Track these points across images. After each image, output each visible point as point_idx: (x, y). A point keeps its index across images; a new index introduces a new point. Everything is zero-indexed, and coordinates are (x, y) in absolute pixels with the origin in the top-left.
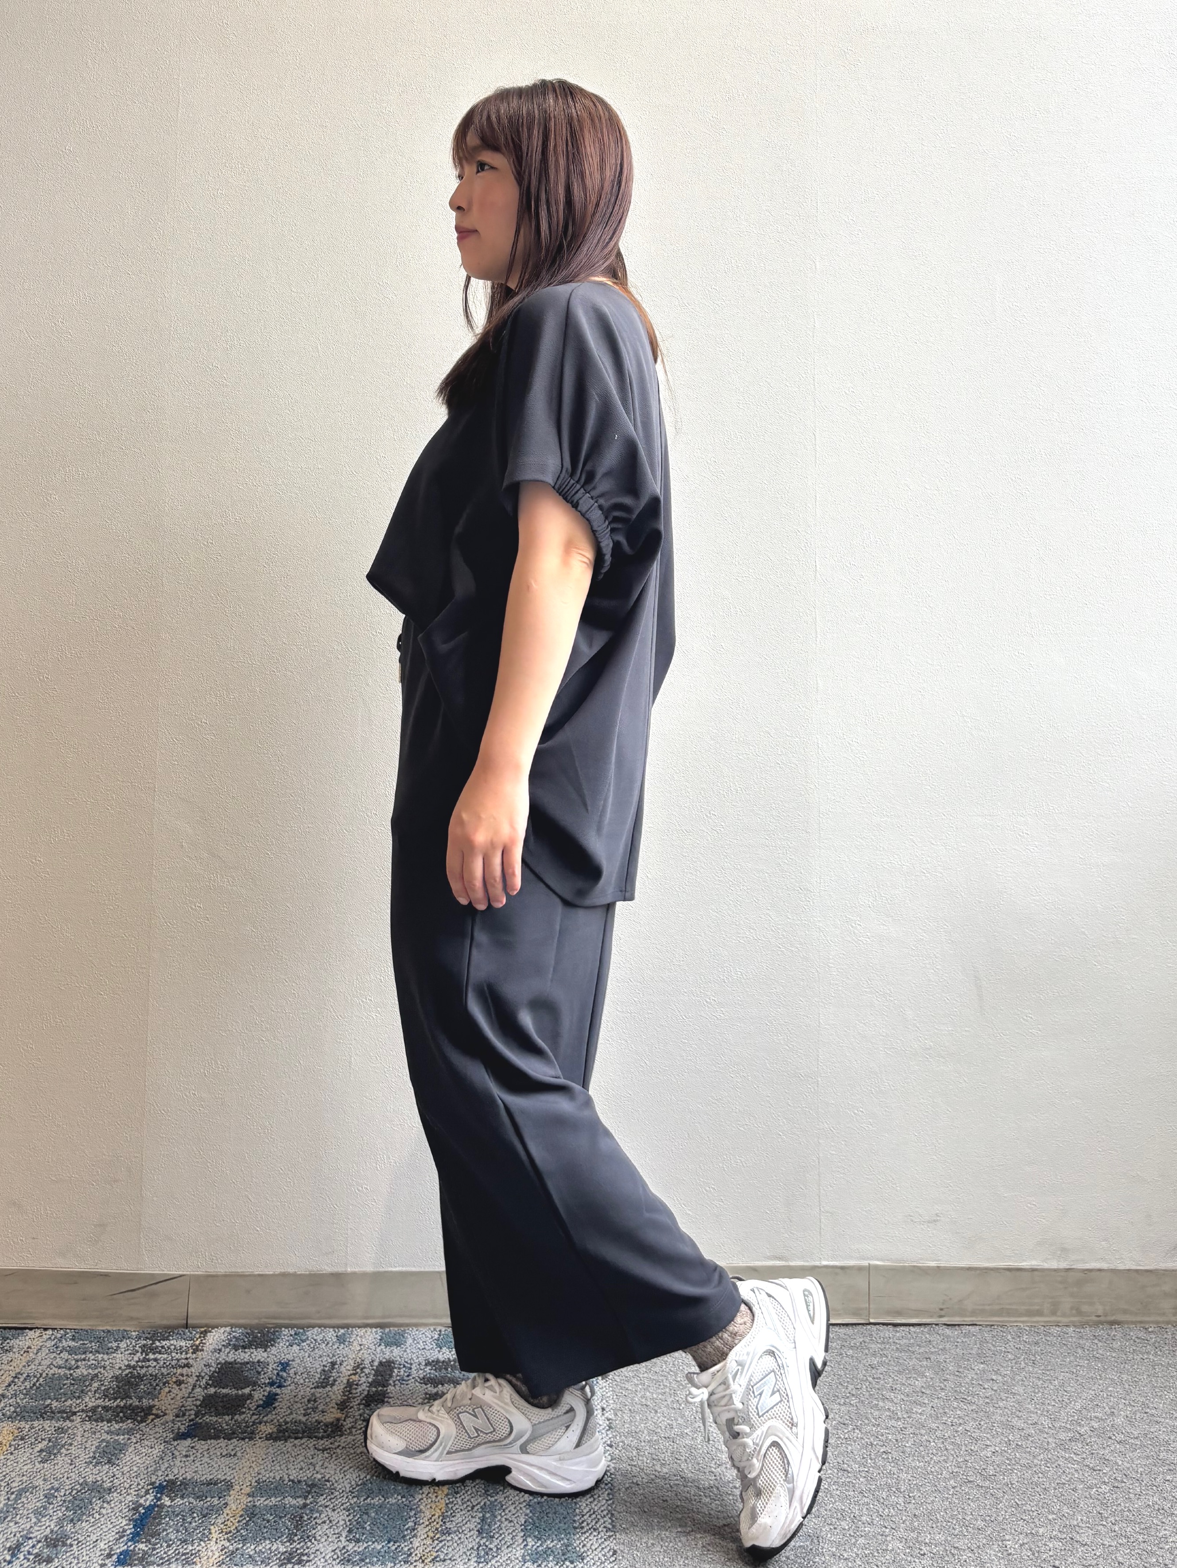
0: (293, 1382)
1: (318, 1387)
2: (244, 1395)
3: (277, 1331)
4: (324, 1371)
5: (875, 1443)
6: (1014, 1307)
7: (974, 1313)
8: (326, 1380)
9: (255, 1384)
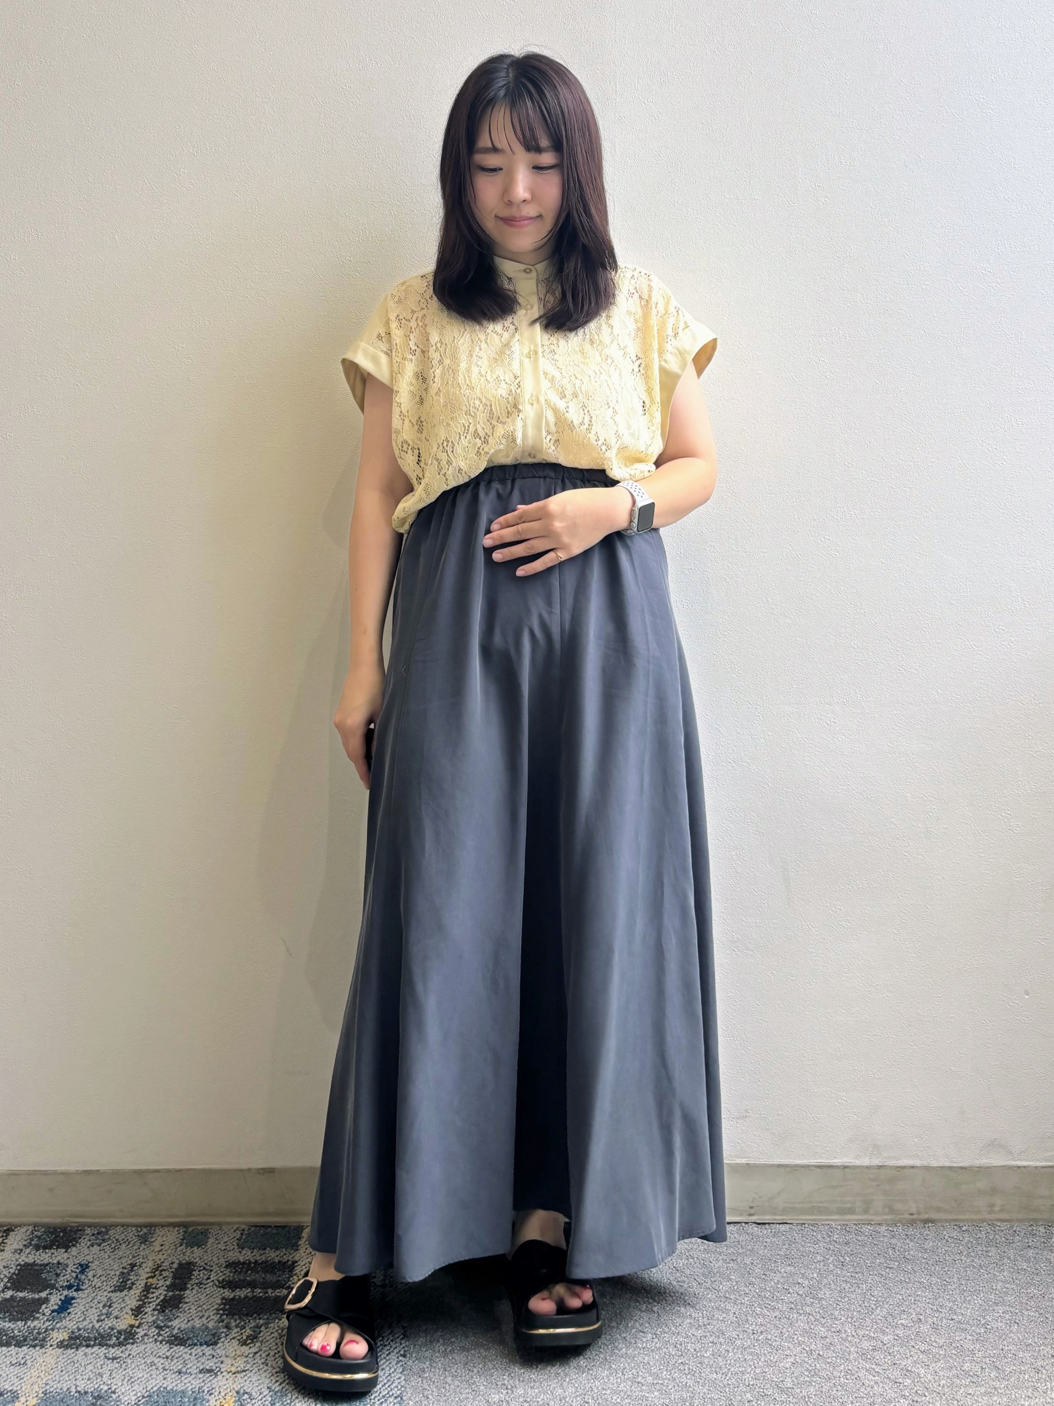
0: (91, 1284)
1: (115, 1291)
2: (39, 1299)
3: (80, 1230)
4: (123, 1273)
5: (673, 1354)
6: (826, 1205)
7: (785, 1211)
8: (122, 1284)
9: (53, 1287)
